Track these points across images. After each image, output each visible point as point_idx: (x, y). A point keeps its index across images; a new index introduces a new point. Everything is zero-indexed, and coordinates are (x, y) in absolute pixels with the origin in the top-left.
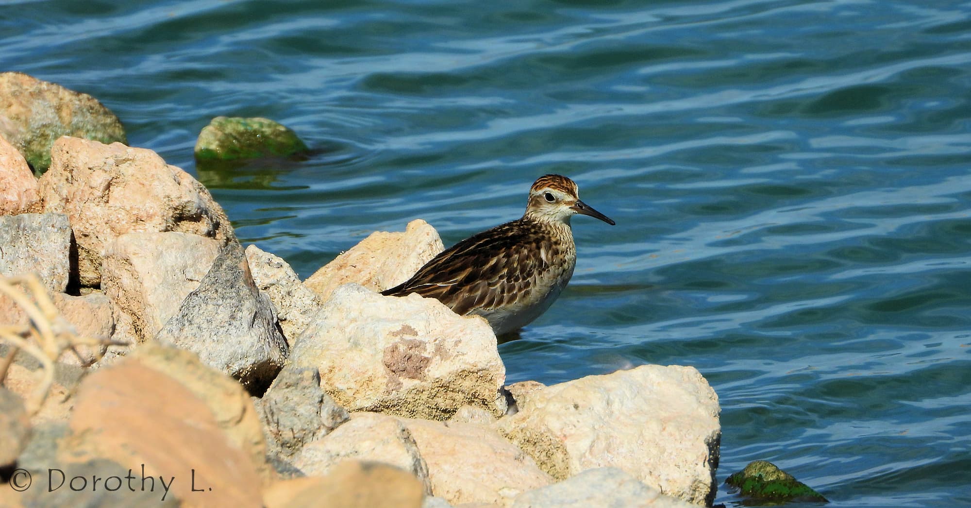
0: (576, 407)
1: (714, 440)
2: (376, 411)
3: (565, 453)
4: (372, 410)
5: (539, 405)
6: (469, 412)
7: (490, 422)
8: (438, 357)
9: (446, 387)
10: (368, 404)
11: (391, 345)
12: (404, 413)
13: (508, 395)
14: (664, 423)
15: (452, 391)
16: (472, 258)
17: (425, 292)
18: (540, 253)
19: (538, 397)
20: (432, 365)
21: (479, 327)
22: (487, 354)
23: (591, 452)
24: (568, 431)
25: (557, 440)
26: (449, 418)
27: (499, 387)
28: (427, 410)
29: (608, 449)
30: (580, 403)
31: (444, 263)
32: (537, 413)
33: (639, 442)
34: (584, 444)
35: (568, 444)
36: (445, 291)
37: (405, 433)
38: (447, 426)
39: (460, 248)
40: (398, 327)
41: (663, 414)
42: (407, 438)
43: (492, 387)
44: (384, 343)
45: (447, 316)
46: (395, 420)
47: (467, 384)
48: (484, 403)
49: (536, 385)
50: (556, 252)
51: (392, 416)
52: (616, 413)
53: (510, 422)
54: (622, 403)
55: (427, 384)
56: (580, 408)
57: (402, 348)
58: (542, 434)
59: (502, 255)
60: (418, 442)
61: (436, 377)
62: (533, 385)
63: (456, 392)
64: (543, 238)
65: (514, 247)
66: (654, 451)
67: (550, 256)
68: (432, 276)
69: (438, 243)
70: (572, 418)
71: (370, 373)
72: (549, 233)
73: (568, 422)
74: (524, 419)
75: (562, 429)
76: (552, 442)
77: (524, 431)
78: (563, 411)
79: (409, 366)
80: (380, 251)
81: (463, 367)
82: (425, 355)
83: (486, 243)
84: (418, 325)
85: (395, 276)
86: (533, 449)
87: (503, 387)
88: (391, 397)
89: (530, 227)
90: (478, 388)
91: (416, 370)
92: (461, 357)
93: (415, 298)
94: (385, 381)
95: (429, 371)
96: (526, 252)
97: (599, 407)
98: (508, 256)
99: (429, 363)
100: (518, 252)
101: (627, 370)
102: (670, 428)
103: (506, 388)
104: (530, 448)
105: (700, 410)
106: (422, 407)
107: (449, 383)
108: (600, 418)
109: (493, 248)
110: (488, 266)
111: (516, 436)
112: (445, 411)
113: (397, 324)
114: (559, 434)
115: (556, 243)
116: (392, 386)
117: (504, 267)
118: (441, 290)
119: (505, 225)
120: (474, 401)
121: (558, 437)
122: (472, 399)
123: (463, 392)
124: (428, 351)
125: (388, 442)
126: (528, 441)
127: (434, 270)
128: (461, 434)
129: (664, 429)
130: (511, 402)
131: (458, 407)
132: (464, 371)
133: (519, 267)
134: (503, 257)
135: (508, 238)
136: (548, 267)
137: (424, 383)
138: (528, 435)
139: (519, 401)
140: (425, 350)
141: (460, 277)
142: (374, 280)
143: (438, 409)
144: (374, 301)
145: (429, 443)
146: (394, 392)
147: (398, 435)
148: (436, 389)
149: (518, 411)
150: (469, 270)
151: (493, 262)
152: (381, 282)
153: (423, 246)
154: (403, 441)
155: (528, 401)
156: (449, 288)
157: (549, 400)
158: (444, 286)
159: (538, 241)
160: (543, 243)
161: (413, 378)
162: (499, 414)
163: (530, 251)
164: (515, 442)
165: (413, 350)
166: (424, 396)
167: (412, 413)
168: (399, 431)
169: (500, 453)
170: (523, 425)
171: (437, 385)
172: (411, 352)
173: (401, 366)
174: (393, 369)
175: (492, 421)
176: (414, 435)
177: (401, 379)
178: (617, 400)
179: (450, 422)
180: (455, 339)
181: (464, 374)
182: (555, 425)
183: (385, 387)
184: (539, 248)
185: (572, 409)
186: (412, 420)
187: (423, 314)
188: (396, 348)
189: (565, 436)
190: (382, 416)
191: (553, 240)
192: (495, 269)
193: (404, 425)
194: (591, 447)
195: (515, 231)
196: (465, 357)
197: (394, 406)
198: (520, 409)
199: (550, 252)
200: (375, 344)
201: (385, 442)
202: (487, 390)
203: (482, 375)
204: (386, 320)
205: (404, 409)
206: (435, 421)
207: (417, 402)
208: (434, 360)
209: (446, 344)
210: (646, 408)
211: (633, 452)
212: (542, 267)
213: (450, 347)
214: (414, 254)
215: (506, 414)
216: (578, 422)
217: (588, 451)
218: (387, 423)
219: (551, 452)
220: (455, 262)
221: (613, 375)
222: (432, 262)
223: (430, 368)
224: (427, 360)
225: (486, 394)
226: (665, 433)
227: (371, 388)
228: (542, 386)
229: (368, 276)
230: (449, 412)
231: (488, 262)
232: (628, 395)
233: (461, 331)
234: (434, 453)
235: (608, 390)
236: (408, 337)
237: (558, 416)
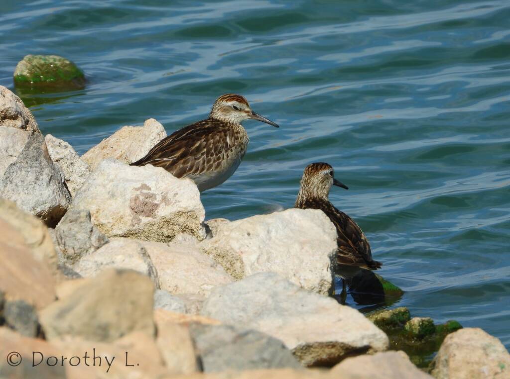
0: (249, 234)
1: (333, 255)
2: (125, 237)
3: (242, 262)
4: (123, 236)
5: (226, 233)
6: (182, 237)
7: (195, 244)
8: (164, 204)
9: (168, 222)
10: (120, 232)
11: (134, 196)
12: (142, 238)
13: (207, 227)
14: (302, 244)
15: (172, 224)
16: (185, 142)
17: (156, 164)
18: (226, 139)
19: (225, 228)
20: (160, 209)
21: (188, 185)
22: (193, 201)
23: (258, 263)
24: (243, 249)
25: (237, 255)
26: (170, 241)
27: (201, 222)
28: (156, 236)
29: (268, 260)
30: (251, 232)
31: (167, 145)
32: (224, 238)
33: (288, 256)
34: (253, 258)
35: (244, 257)
36: (168, 163)
37: (143, 250)
38: (169, 246)
39: (177, 135)
40: (139, 185)
41: (302, 239)
42: (144, 254)
43: (197, 222)
44: (129, 195)
45: (169, 179)
46: (137, 243)
47: (181, 220)
48: (192, 232)
49: (224, 221)
50: (237, 138)
51: (134, 240)
52: (273, 238)
53: (208, 244)
54: (277, 232)
55: (157, 220)
56: (251, 236)
57: (141, 198)
58: (228, 251)
59: (203, 140)
60: (151, 256)
61: (162, 216)
62: (222, 221)
63: (174, 225)
64: (229, 130)
65: (210, 135)
66: (297, 262)
67: (233, 141)
68: (160, 153)
69: (163, 133)
70: (246, 241)
71: (121, 213)
72: (232, 127)
73: (244, 244)
74: (216, 242)
75: (240, 248)
76: (234, 256)
77: (217, 249)
78: (241, 236)
79: (146, 208)
80: (128, 138)
81: (179, 209)
82: (156, 202)
83: (192, 132)
84: (152, 184)
85: (137, 153)
86: (222, 260)
87: (203, 222)
88: (134, 228)
89: (219, 123)
90: (188, 223)
91: (150, 211)
92: (177, 203)
93: (149, 167)
94: (131, 218)
95: (158, 212)
96: (218, 138)
97: (263, 234)
98: (207, 140)
99: (158, 208)
100: (213, 138)
101: (280, 211)
102: (307, 248)
103: (206, 223)
104: (220, 260)
105: (325, 236)
106: (153, 235)
107: (170, 219)
108: (264, 241)
109: (197, 135)
110: (194, 147)
111: (211, 252)
112: (168, 237)
113: (138, 183)
114: (238, 251)
115: (237, 133)
116: (135, 222)
117: (204, 148)
118: (166, 163)
119: (202, 121)
120: (185, 231)
121: (237, 253)
122: (185, 229)
123: (179, 225)
124: (157, 200)
125: (133, 256)
126: (219, 255)
127: (161, 150)
128: (178, 251)
129: (303, 248)
130: (208, 231)
131: (176, 234)
132: (179, 212)
133: (213, 148)
134: (204, 141)
135: (205, 129)
136: (231, 148)
137: (155, 220)
138: (219, 252)
139: (213, 231)
140: (156, 199)
141: (178, 154)
142: (124, 155)
143: (163, 235)
144: (124, 169)
145: (158, 257)
146: (136, 225)
147: (139, 252)
148: (163, 223)
149: (212, 237)
150: (183, 150)
151: (197, 144)
152: (129, 157)
153: (154, 135)
154: (142, 255)
155: (219, 230)
156: (171, 162)
157: (231, 231)
158: (168, 160)
159: (225, 131)
160: (228, 133)
161: (148, 216)
162: (201, 238)
163: (220, 137)
164: (211, 256)
165: (148, 199)
166: (155, 228)
167: (148, 238)
168: (139, 249)
169: (202, 263)
170: (216, 245)
171: (163, 220)
172: (147, 200)
173: (141, 209)
174: (136, 211)
175: (197, 243)
176: (149, 252)
177: (141, 217)
178: (274, 230)
179: (171, 243)
180: (174, 192)
181: (179, 214)
182: (235, 245)
183: (131, 222)
184: (226, 136)
185: (246, 235)
186: (148, 242)
187: (154, 177)
188: (138, 198)
189: (242, 252)
190: (129, 240)
191: (235, 131)
192: (199, 149)
193: (142, 246)
194: (258, 259)
195: (210, 124)
196: (180, 203)
197: (135, 234)
198: (214, 235)
199: (233, 138)
200: (125, 195)
201: (131, 256)
202: (194, 224)
203: (191, 214)
204: (132, 181)
205: (142, 235)
206: (162, 243)
207: (151, 231)
208: (161, 205)
209: (169, 195)
210: (291, 235)
211: (284, 262)
212: (227, 147)
213: (171, 198)
214: (149, 140)
215: (206, 238)
216: (250, 243)
217: (256, 262)
218: (132, 245)
219: (233, 262)
220: (173, 145)
221: (271, 215)
222: (159, 144)
223: (159, 210)
224: (157, 205)
225: (193, 226)
226: (303, 250)
227: (122, 222)
228: (228, 221)
229: (120, 153)
230: (170, 238)
231: (194, 144)
232: (281, 227)
233: (178, 188)
234: (161, 262)
235: (268, 224)
236: (145, 191)
237: (238, 240)
